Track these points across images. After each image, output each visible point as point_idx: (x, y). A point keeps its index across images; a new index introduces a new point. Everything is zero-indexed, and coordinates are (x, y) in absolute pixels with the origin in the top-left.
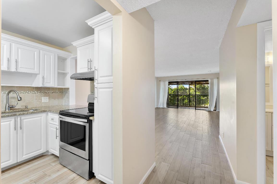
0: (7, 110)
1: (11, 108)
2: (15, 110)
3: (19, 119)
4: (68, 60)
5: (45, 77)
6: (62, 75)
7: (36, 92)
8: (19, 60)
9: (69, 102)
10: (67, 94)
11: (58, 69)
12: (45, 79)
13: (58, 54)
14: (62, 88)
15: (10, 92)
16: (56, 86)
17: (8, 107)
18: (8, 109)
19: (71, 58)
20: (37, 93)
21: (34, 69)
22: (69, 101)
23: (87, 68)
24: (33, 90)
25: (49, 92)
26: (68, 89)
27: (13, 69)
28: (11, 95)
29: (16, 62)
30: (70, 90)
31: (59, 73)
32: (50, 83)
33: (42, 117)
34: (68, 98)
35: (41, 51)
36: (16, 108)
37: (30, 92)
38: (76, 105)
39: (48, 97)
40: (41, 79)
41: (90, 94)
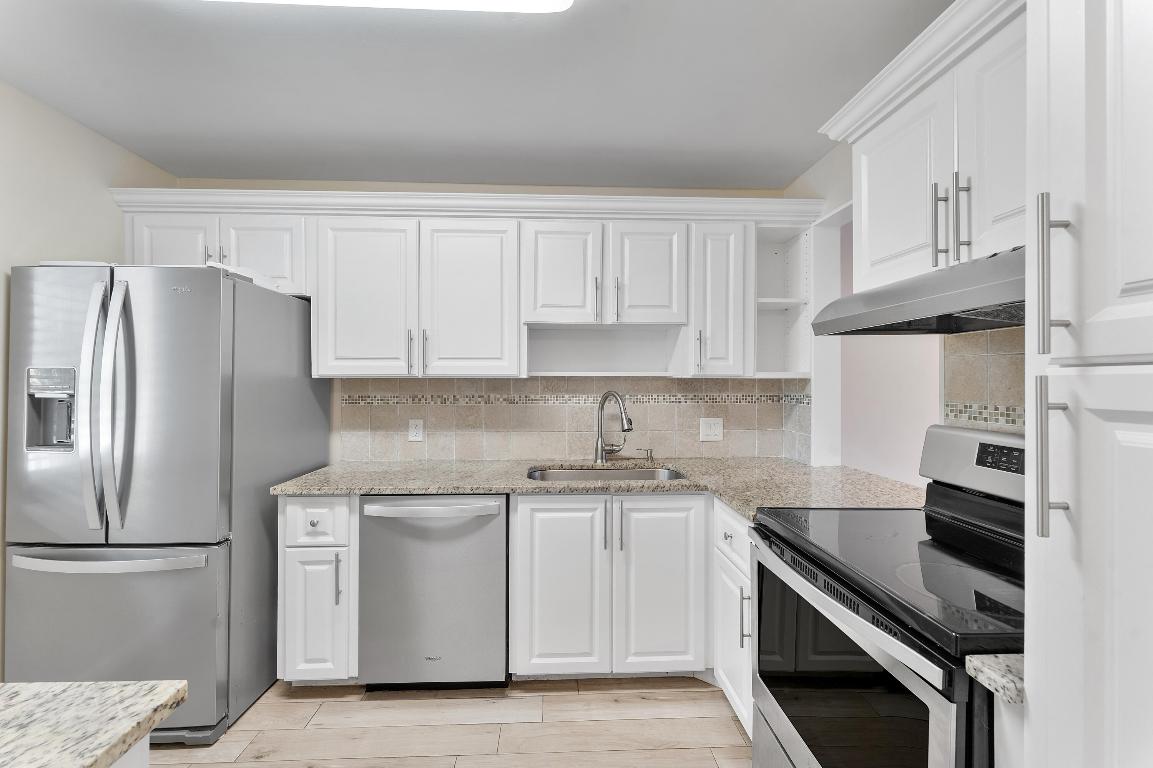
0: (599, 461)
1: (610, 453)
2: (618, 464)
3: (616, 506)
4: (803, 239)
5: (708, 334)
6: (775, 318)
7: (679, 396)
8: (626, 282)
9: (809, 447)
10: (799, 409)
11: (760, 293)
12: (706, 344)
13: (757, 223)
14: (779, 381)
15: (605, 399)
16: (751, 372)
17: (603, 450)
18: (602, 458)
19: (821, 224)
20: (682, 400)
21: (669, 307)
22: (807, 444)
23: (930, 250)
24: (670, 391)
25: (724, 395)
26: (804, 383)
27: (610, 319)
28: (611, 407)
29: (619, 288)
30: (814, 389)
31: (762, 311)
32: (725, 358)
33: (693, 511)
34: (806, 427)
35: (693, 226)
36: (623, 453)
37: (661, 398)
38: (843, 468)
39: (720, 421)
40: (693, 344)
41: (939, 420)
